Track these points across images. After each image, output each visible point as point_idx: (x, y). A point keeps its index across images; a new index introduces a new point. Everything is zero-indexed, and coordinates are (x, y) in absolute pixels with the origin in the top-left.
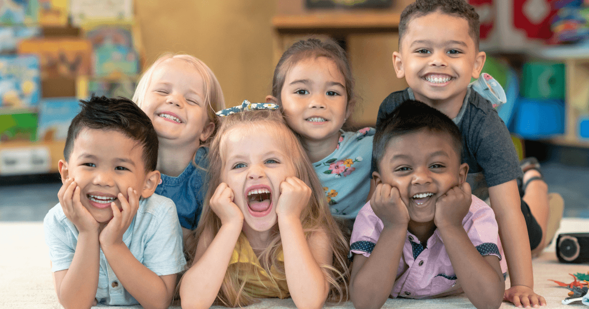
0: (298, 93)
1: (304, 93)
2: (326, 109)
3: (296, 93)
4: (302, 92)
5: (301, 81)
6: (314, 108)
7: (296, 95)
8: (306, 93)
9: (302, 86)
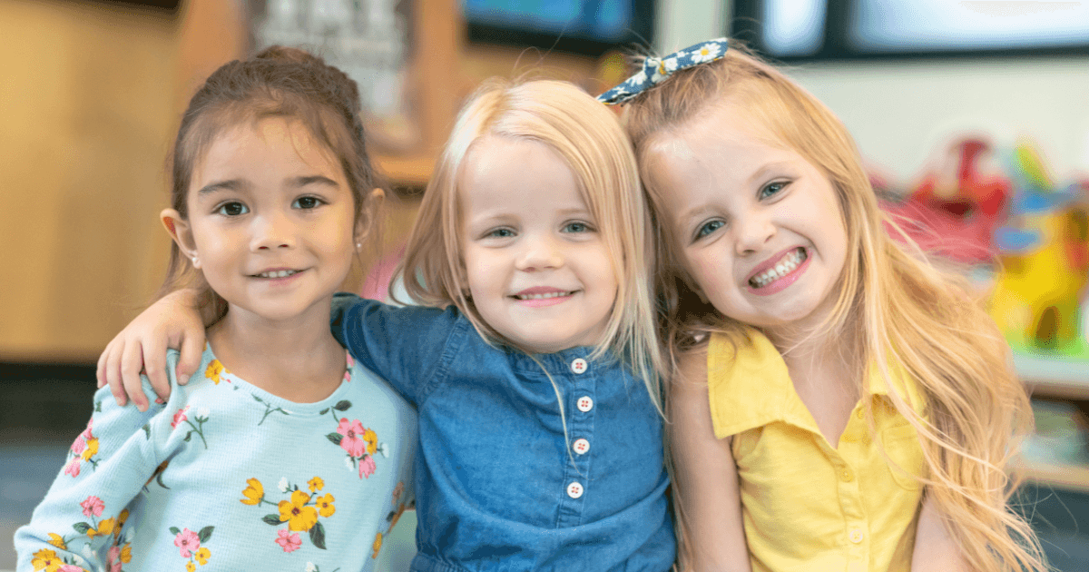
0: (224, 211)
1: (240, 209)
2: (293, 249)
3: (217, 211)
4: (233, 208)
5: (224, 185)
6: (263, 251)
7: (216, 217)
8: (244, 210)
9: (229, 195)
